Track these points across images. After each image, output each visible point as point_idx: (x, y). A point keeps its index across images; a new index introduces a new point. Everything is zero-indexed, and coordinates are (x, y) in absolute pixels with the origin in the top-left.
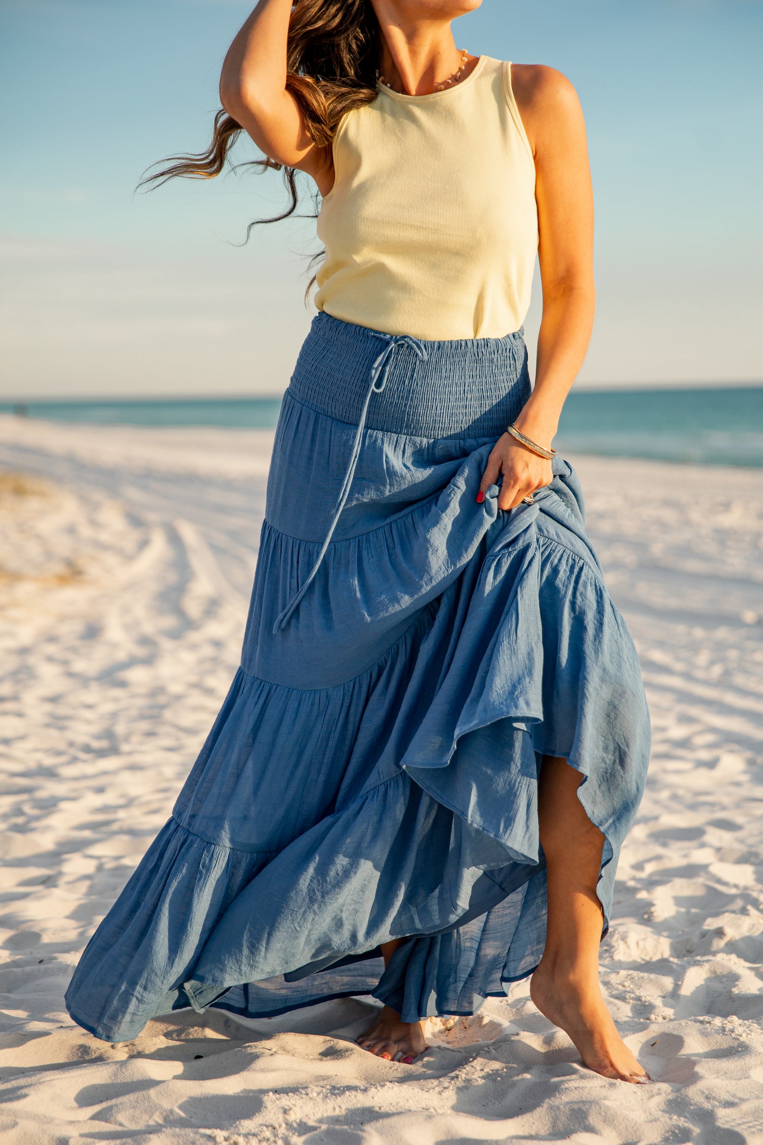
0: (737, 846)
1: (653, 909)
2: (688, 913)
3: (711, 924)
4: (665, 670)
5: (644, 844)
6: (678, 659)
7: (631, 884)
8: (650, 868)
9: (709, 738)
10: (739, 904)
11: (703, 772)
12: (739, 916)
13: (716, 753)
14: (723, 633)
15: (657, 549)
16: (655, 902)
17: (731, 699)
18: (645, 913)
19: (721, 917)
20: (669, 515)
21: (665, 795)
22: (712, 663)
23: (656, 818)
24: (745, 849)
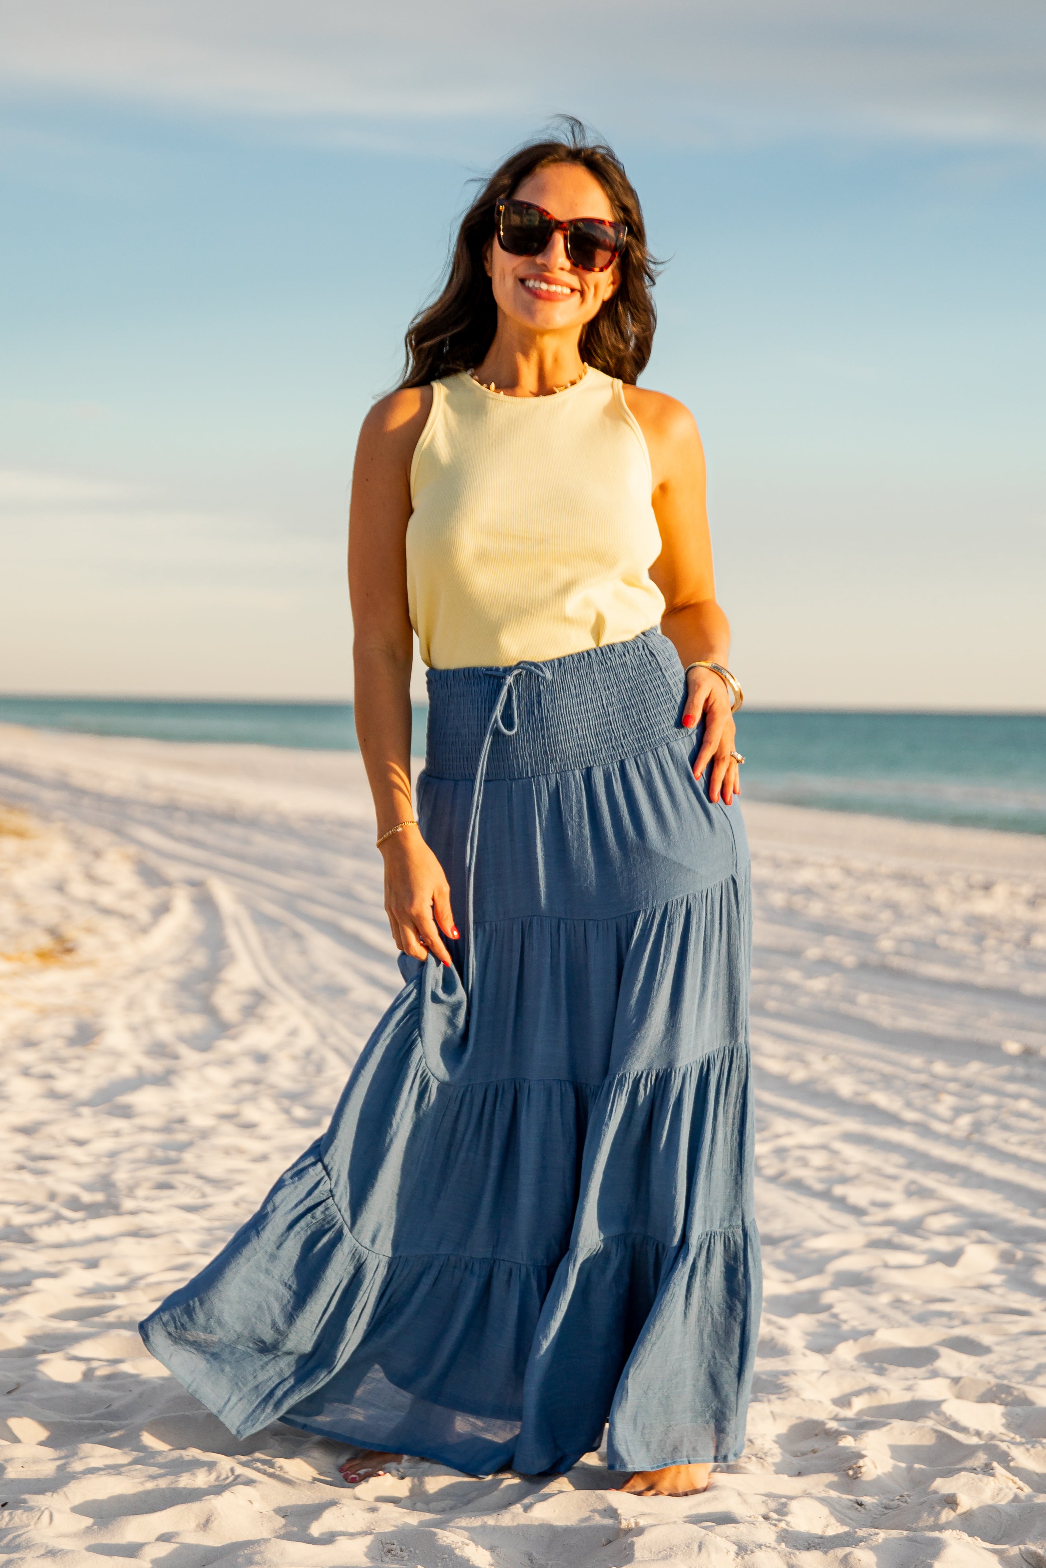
0: (981, 1376)
1: (861, 1463)
2: (910, 1469)
3: (943, 1486)
4: (893, 1120)
5: (853, 1369)
6: (909, 1105)
7: (832, 1425)
8: (859, 1404)
9: (950, 1220)
10: (981, 1458)
11: (939, 1267)
12: (980, 1476)
13: (960, 1241)
14: (973, 1069)
15: (886, 944)
16: (864, 1452)
17: (981, 1164)
18: (851, 1468)
19: (956, 1476)
20: (905, 895)
21: (884, 1299)
22: (958, 1112)
23: (871, 1333)
24: (993, 1381)
